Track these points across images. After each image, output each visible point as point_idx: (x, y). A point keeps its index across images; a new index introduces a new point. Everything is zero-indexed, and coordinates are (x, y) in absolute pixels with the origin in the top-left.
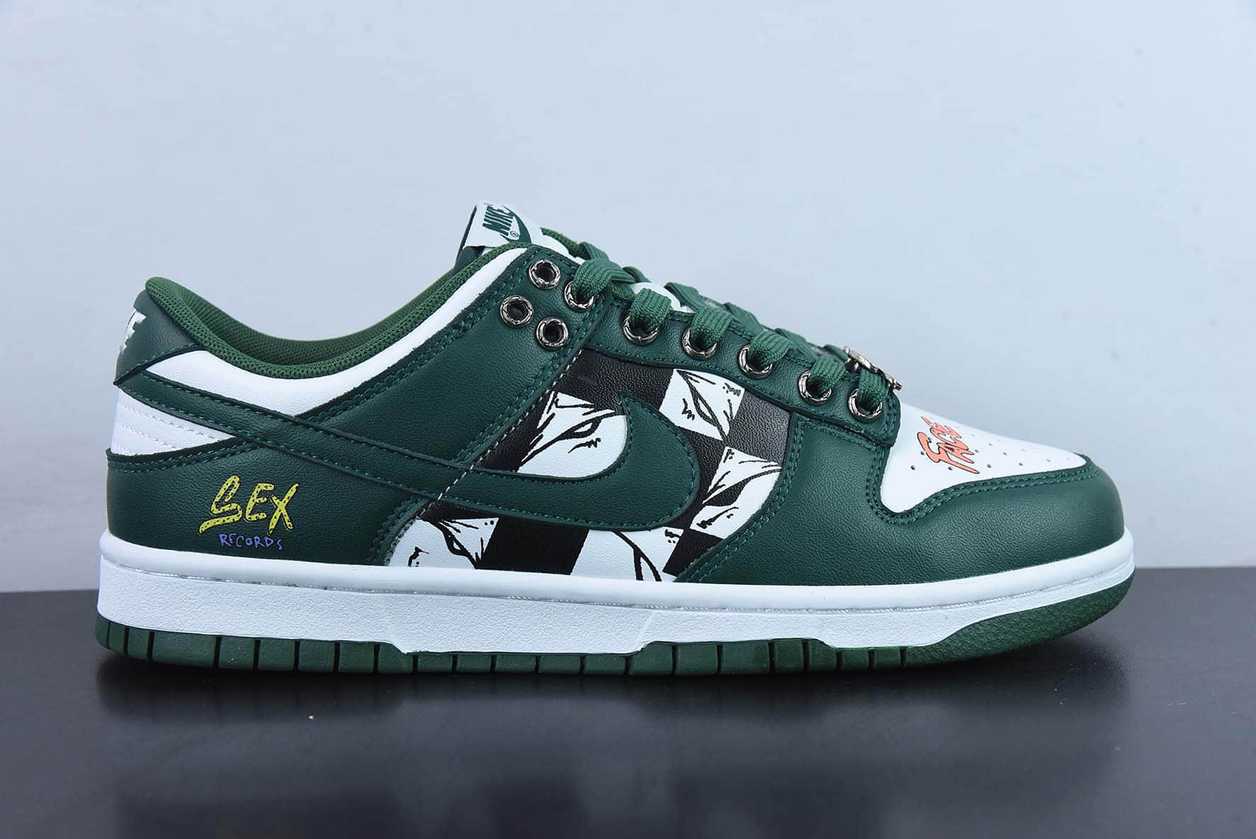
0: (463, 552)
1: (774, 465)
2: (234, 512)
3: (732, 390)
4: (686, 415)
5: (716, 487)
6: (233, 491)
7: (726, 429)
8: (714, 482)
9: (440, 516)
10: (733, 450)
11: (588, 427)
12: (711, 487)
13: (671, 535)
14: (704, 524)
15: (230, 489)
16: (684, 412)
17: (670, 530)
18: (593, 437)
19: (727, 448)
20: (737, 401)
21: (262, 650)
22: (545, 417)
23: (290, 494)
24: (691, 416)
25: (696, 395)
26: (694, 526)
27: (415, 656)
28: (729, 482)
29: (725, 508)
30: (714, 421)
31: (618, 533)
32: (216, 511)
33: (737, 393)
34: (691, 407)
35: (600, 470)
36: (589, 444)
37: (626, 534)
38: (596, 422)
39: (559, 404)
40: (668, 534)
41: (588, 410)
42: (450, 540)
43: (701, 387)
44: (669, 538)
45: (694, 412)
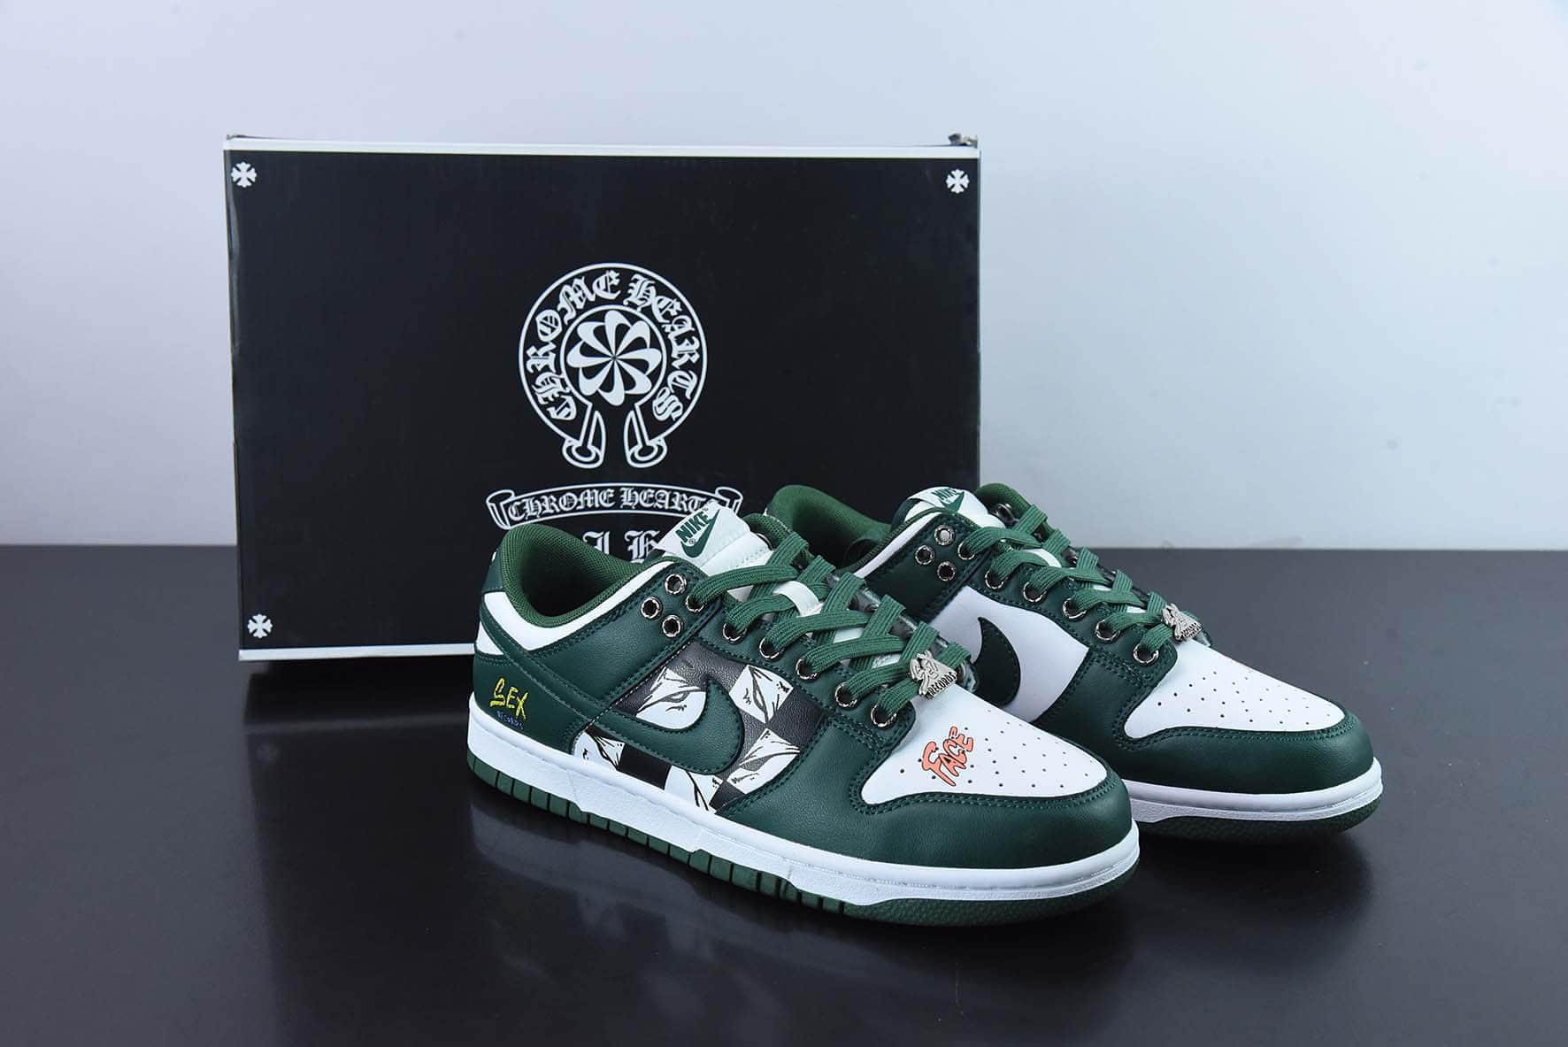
0: (608, 758)
1: (795, 749)
2: (501, 700)
3: (782, 687)
4: (746, 700)
5: (750, 756)
6: (502, 687)
7: (770, 715)
8: (750, 753)
9: (595, 733)
10: (770, 732)
11: (681, 696)
12: (747, 755)
13: (716, 783)
14: (735, 780)
15: (500, 686)
16: (745, 698)
17: (716, 778)
18: (682, 704)
19: (767, 729)
20: (784, 696)
21: (515, 785)
22: (656, 683)
23: (525, 697)
24: (749, 701)
25: (756, 687)
26: (729, 780)
27: (589, 815)
28: (760, 755)
29: (751, 772)
30: (763, 708)
31: (687, 771)
32: (496, 697)
33: (786, 690)
34: (751, 695)
35: (683, 727)
36: (679, 708)
37: (692, 774)
38: (686, 694)
39: (666, 676)
40: (714, 781)
41: (683, 684)
42: (601, 750)
43: (761, 682)
44: (713, 784)
45: (752, 699)
